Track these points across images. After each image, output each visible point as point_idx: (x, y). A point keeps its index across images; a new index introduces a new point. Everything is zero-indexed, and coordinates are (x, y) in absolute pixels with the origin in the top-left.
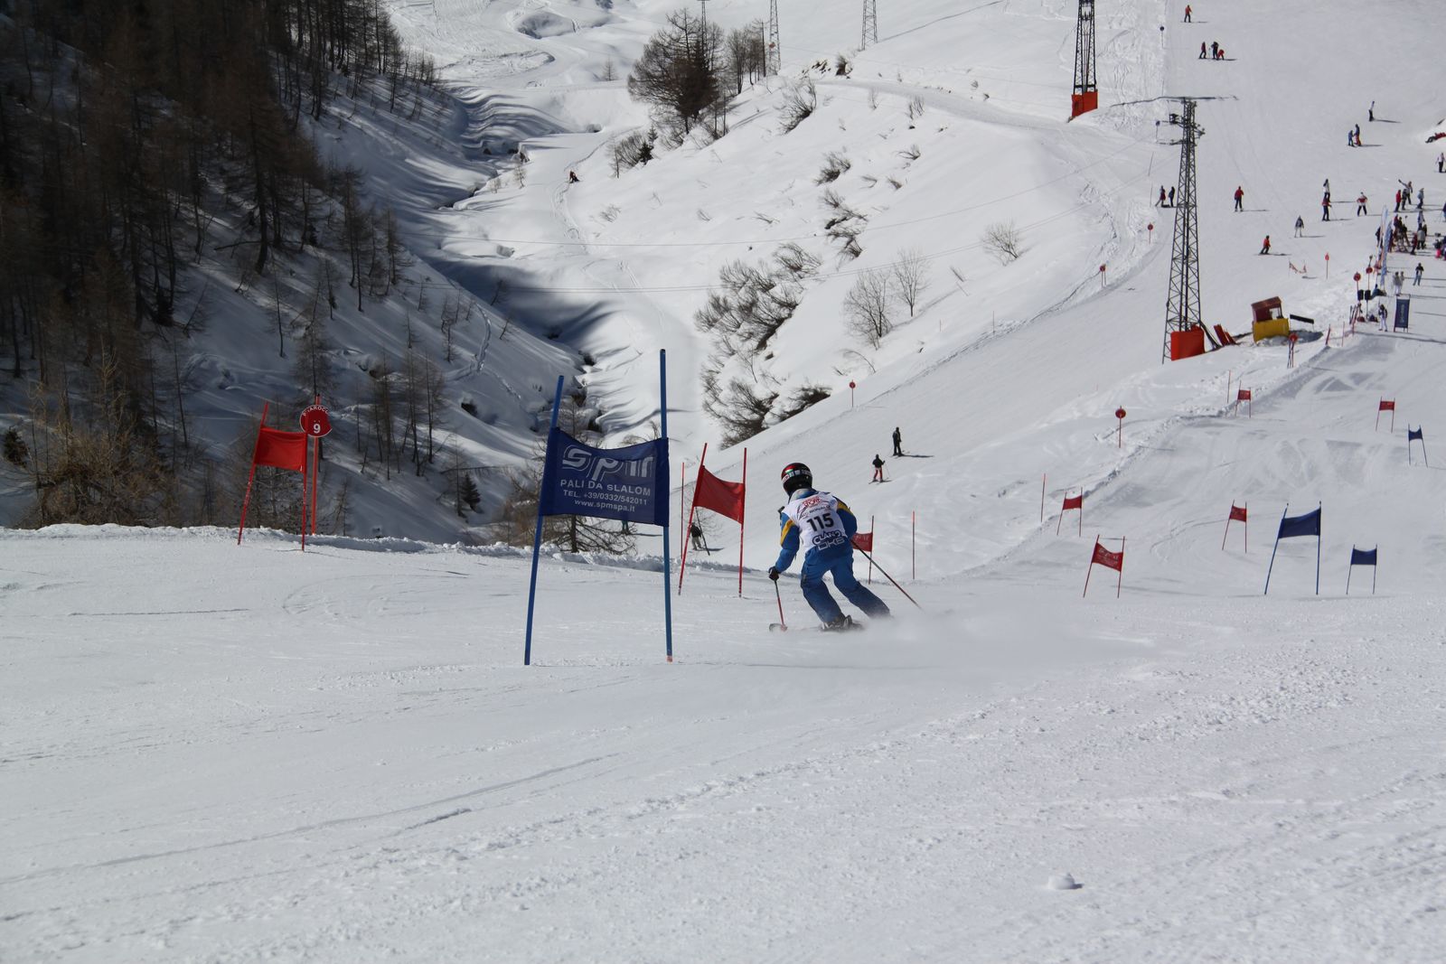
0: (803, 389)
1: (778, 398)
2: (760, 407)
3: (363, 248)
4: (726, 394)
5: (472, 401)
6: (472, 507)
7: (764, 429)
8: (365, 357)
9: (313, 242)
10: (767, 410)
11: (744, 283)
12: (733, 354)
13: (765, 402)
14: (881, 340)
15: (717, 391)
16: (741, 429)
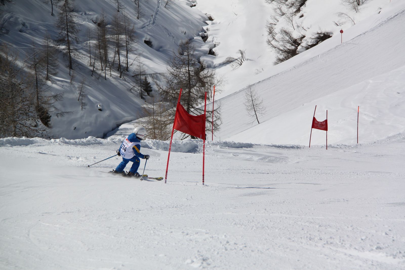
0: (318, 33)
1: (305, 38)
2: (296, 43)
4: (278, 36)
5: (150, 39)
6: (148, 94)
7: (297, 54)
8: (95, 16)
10: (299, 44)
12: (283, 15)
13: (298, 40)
14: (359, 7)
15: (274, 34)
16: (285, 54)
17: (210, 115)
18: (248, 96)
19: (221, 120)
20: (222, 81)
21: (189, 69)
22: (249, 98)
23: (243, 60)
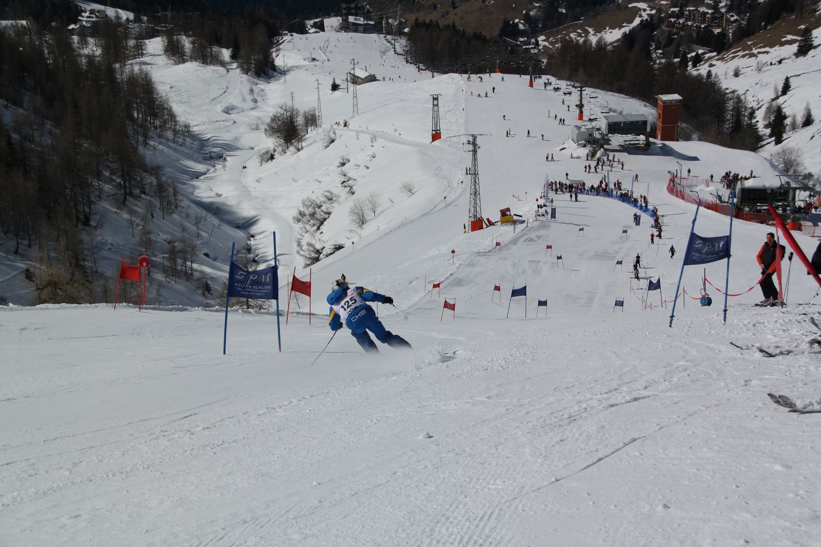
0: (335, 245)
1: (325, 249)
2: (318, 252)
3: (164, 195)
4: (305, 247)
5: (207, 252)
6: (209, 293)
7: (320, 260)
8: (166, 236)
9: (144, 193)
10: (321, 253)
11: (311, 205)
12: (307, 232)
13: (320, 250)
14: (363, 226)
15: (302, 246)
16: (311, 260)
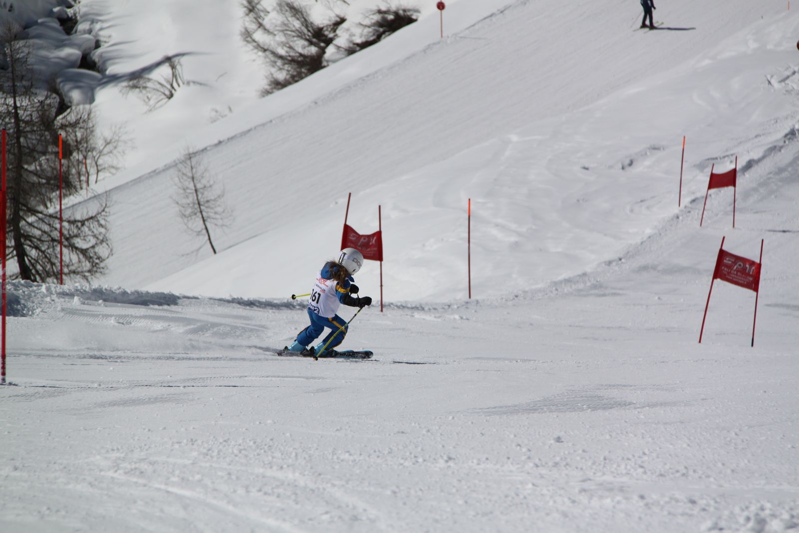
0: (380, 12)
1: (344, 25)
2: (320, 37)
7: (324, 67)
10: (329, 41)
13: (327, 30)
15: (262, 14)
16: (292, 68)
17: (79, 232)
18: (185, 178)
19: (109, 244)
20: (118, 141)
21: (15, 103)
22: (187, 183)
23: (175, 85)
